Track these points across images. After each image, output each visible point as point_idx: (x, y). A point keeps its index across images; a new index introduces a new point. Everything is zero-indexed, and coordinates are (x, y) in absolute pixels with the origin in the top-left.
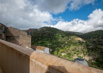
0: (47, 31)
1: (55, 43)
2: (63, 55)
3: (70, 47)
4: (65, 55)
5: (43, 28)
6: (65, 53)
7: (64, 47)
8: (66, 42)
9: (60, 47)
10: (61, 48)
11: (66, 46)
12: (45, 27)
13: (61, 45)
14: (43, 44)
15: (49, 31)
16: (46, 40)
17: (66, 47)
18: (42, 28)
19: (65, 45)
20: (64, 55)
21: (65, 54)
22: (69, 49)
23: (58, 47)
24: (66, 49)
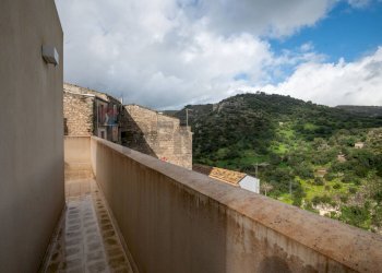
0: (251, 112)
1: (286, 160)
2: (322, 213)
3: (363, 181)
4: (333, 213)
5: (231, 100)
6: (334, 205)
7: (329, 179)
8: (341, 158)
9: (307, 175)
10: (312, 181)
11: (340, 174)
12: (243, 95)
13: (314, 167)
14: (235, 161)
15: (256, 109)
16: (247, 148)
17: (338, 181)
18: (228, 100)
19: (335, 169)
20: (326, 215)
21: (332, 210)
22: (353, 191)
23: (298, 178)
24: (337, 187)
